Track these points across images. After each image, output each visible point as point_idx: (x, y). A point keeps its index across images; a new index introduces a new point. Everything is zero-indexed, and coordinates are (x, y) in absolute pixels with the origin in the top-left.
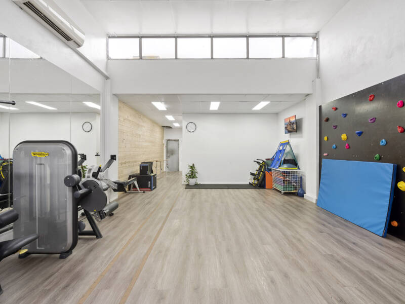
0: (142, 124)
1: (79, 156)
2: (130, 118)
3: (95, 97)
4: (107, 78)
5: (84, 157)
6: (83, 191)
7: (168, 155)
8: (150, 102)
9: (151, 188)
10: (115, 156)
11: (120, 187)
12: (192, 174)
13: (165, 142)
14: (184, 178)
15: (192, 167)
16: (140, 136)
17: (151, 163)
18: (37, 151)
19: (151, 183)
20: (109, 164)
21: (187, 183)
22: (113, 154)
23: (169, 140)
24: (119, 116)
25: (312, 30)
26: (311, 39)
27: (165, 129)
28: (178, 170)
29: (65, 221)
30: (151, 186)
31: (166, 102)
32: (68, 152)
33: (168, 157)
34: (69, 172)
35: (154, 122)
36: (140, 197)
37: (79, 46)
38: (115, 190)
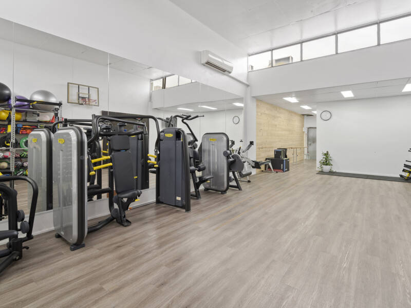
0: (278, 115)
1: (230, 142)
2: (266, 112)
3: (240, 100)
4: (248, 86)
5: (233, 143)
6: (232, 159)
7: (309, 143)
8: (282, 98)
9: (283, 170)
10: (253, 142)
11: (257, 165)
12: (326, 161)
13: (305, 130)
14: (318, 164)
15: (326, 154)
16: (276, 126)
17: (286, 149)
18: (212, 139)
19: (283, 165)
20: (249, 147)
21: (320, 170)
22: (252, 141)
23: (310, 128)
24: (257, 112)
27: (305, 116)
29: (223, 176)
30: (283, 168)
31: (297, 97)
32: (225, 139)
33: (309, 145)
34: (225, 149)
35: (291, 112)
36: (273, 175)
37: (230, 73)
38: (253, 167)
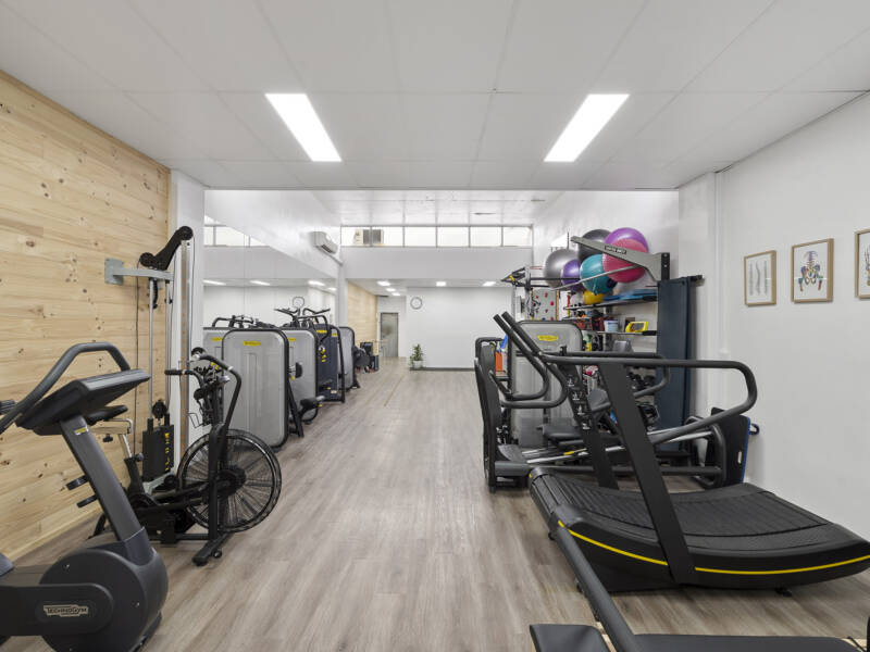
4: (341, 265)
7: (383, 334)
9: (375, 369)
12: (418, 356)
13: (378, 317)
15: (417, 348)
17: (372, 343)
19: (374, 363)
21: (412, 366)
23: (384, 314)
25: (527, 221)
26: (527, 229)
27: (380, 298)
28: (397, 355)
30: (374, 366)
33: (382, 337)
35: (368, 293)
